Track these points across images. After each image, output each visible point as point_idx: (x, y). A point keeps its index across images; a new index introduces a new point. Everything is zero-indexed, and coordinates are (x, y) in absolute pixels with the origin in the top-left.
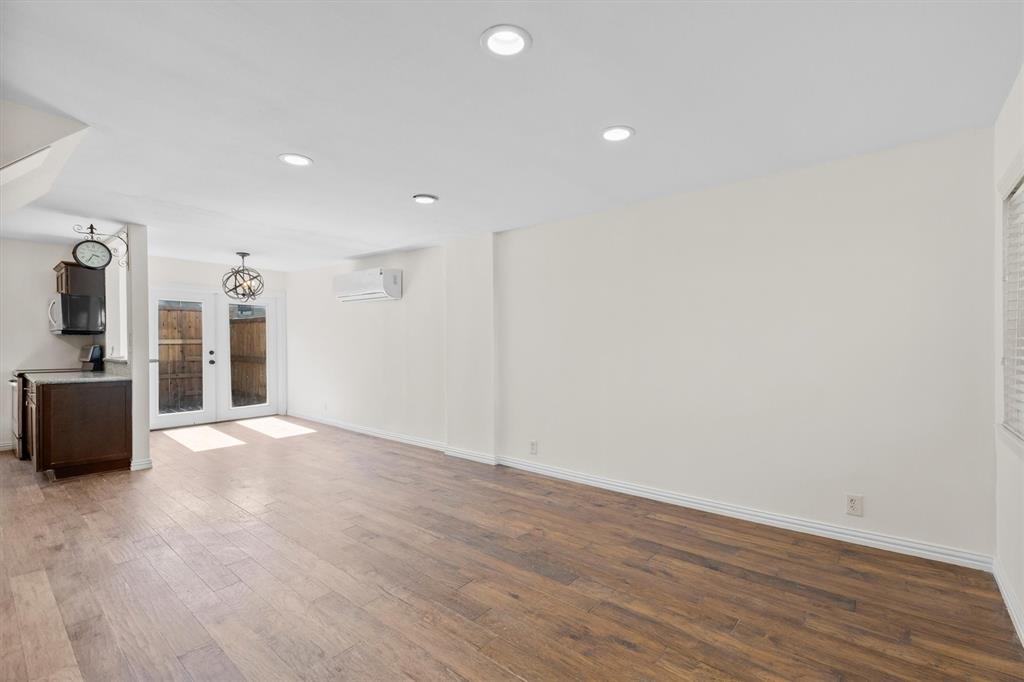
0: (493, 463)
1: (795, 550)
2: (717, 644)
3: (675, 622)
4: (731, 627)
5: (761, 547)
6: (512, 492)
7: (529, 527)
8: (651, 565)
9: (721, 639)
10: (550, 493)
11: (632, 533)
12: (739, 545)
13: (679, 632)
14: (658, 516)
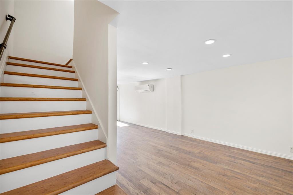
0: (181, 135)
1: (275, 160)
2: (261, 180)
3: (248, 174)
4: (263, 177)
5: (265, 159)
6: (190, 142)
7: (199, 151)
8: (236, 161)
9: (261, 179)
10: (200, 143)
11: (227, 154)
12: (258, 158)
13: (249, 176)
14: (232, 150)
